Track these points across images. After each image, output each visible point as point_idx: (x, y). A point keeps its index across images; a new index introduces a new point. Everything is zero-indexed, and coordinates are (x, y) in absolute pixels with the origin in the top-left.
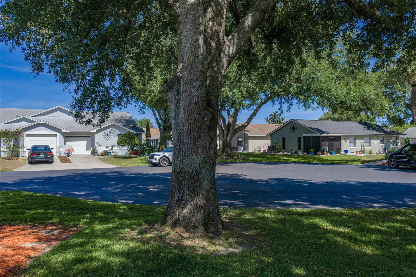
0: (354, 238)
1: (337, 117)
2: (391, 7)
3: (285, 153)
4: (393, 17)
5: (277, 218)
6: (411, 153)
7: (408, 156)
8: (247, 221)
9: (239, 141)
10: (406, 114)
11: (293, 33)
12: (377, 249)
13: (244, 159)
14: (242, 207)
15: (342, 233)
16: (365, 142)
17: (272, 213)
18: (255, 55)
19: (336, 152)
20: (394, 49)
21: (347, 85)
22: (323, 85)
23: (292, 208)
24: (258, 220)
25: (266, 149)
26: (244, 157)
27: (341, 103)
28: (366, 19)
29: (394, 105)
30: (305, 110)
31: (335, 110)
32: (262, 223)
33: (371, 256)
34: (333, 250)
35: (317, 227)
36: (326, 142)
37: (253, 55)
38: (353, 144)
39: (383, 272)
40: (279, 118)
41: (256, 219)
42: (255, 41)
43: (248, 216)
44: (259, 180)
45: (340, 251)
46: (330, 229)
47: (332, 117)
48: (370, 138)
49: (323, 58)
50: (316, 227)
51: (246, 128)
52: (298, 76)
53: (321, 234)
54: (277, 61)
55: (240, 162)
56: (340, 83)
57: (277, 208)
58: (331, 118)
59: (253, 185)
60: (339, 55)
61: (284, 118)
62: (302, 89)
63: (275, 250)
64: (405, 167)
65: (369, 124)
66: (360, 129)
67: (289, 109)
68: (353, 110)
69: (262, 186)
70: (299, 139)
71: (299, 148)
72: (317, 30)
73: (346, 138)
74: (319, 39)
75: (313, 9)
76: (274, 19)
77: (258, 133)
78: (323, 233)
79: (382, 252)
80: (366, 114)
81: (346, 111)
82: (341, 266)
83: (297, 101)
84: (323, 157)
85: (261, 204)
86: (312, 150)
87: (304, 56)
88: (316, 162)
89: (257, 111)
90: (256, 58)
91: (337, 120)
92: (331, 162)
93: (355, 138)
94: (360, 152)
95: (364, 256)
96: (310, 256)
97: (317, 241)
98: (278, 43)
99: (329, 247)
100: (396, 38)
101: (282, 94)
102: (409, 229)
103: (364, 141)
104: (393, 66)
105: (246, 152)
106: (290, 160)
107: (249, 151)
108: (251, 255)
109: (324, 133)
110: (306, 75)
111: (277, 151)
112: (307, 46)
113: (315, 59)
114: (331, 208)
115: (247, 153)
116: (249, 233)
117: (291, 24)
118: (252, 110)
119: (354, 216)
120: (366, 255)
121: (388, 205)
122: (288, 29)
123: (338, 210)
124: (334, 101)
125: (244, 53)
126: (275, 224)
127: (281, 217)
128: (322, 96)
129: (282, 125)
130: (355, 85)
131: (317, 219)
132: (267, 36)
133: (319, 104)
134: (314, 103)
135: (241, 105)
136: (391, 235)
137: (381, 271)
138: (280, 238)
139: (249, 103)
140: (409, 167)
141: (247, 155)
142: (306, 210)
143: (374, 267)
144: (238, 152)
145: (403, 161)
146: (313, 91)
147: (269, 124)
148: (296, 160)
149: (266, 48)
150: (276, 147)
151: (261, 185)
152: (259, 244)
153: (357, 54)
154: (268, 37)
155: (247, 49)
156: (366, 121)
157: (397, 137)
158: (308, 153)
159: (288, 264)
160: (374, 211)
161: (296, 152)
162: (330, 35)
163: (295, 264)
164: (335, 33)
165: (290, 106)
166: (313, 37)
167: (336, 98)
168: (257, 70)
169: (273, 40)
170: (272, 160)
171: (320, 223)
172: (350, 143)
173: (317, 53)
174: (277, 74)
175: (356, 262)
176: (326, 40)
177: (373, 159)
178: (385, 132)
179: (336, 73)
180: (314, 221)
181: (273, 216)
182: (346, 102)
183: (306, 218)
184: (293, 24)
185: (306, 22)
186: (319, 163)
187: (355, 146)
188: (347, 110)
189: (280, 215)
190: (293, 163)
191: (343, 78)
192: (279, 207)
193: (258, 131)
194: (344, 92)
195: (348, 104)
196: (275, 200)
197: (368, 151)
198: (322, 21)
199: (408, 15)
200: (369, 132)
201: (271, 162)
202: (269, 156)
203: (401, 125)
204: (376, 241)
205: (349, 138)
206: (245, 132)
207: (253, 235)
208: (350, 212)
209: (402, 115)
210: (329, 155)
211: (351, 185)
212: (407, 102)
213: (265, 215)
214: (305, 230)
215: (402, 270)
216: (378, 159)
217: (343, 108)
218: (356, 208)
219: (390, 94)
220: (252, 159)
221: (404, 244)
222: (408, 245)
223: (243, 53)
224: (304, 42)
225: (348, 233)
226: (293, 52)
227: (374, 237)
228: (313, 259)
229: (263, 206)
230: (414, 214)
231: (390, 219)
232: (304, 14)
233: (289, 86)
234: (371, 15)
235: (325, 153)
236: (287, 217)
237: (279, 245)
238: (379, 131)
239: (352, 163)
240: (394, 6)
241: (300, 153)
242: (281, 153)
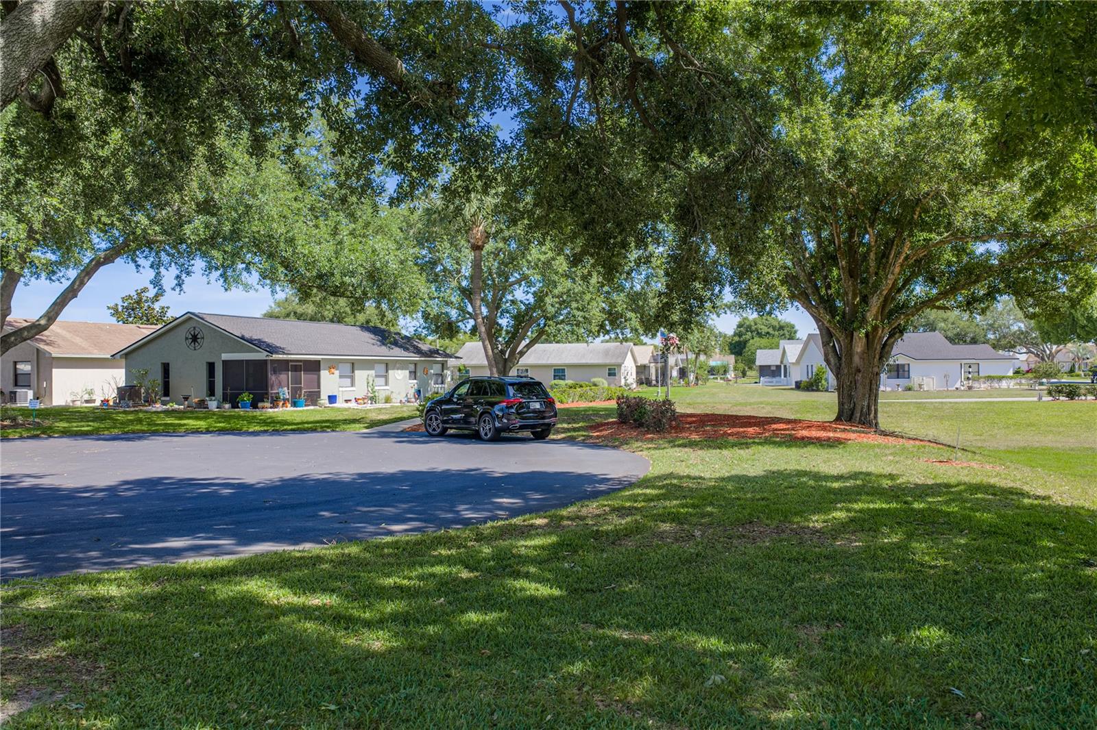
0: (344, 617)
1: (310, 311)
2: (429, 57)
3: (168, 406)
4: (434, 84)
5: (137, 594)
6: (471, 400)
7: (466, 406)
8: (40, 617)
9: (19, 372)
10: (462, 310)
11: (188, 73)
12: (396, 635)
13: (38, 426)
14: (22, 576)
15: (318, 608)
16: (376, 376)
17: (124, 583)
18: (70, 116)
19: (306, 400)
20: (436, 159)
21: (335, 232)
22: (275, 225)
23: (184, 561)
24: (76, 608)
25: (112, 395)
26: (37, 420)
27: (320, 276)
28: (374, 76)
29: (438, 289)
30: (226, 290)
31: (305, 295)
32: (88, 615)
33: (383, 655)
34: (292, 659)
35: (253, 603)
36: (283, 377)
37: (63, 117)
38: (349, 380)
39: (408, 691)
40: (153, 309)
41: (71, 607)
42: (73, 77)
43: (41, 602)
44: (86, 489)
45: (312, 656)
46: (288, 603)
47: (300, 310)
48: (388, 366)
49: (273, 156)
50: (249, 603)
51: (45, 333)
52: (208, 194)
53: (262, 620)
54: (142, 144)
55: (21, 438)
56: (316, 226)
57: (140, 566)
58: (295, 313)
59: (65, 505)
60: (314, 153)
61: (168, 308)
62: (217, 233)
63: (127, 690)
64: (460, 432)
65: (384, 331)
66: (365, 345)
67: (180, 285)
68: (348, 297)
69: (94, 504)
70: (211, 367)
71: (211, 392)
72: (258, 79)
73: (333, 365)
74: (262, 103)
75: (245, 21)
76: (132, 23)
77: (83, 349)
78: (270, 617)
79: (406, 640)
80: (377, 307)
81: (332, 298)
82: (311, 696)
83: (204, 264)
84: (274, 415)
85: (89, 559)
86: (246, 397)
87: (221, 142)
88: (257, 428)
89: (82, 284)
90: (75, 127)
91: (311, 320)
92: (294, 427)
93: (354, 365)
94: (364, 399)
95: (366, 658)
96: (231, 687)
97: (252, 643)
98: (145, 96)
99: (283, 653)
100: (438, 135)
101: (161, 242)
102: (465, 574)
103: (372, 372)
104: (436, 199)
105: (43, 406)
106: (184, 425)
107: (55, 403)
108: (49, 720)
109: (277, 353)
110: (229, 195)
111: (146, 401)
112: (230, 117)
113: (251, 155)
114: (291, 548)
115: (47, 409)
116: (44, 653)
117: (183, 48)
118: (63, 280)
119: (345, 561)
120: (370, 655)
121: (424, 525)
122: (175, 60)
123: (309, 551)
124: (303, 271)
125: (34, 107)
126: (130, 615)
127: (151, 589)
128: (271, 256)
129: (160, 326)
130: (352, 233)
131: (253, 583)
132: (111, 67)
133: (264, 276)
134: (249, 272)
135: (26, 263)
136: (428, 594)
137: (405, 689)
138: (145, 652)
139: (53, 258)
140: (466, 432)
141: (49, 415)
142: (224, 561)
143: (389, 681)
144: (13, 406)
145: (456, 419)
146: (247, 240)
147: (121, 323)
148: (202, 424)
149: (106, 102)
150: (143, 391)
151: (90, 502)
152: (76, 681)
153: (356, 158)
154: (114, 71)
155: (44, 94)
156: (379, 325)
157: (444, 365)
158: (235, 406)
159: (166, 722)
160: (392, 542)
161: (202, 404)
162: (290, 99)
163: (187, 718)
164: (301, 95)
165: (184, 276)
166: (246, 97)
167: (309, 264)
168: (75, 163)
169: (130, 83)
170: (131, 427)
171: (261, 591)
172: (341, 377)
173: (255, 140)
174: (143, 183)
175: (348, 678)
176: (279, 111)
177: (394, 416)
178: (418, 351)
179: (309, 200)
180: (245, 588)
181: (124, 590)
182: (333, 274)
183: (223, 583)
184: (189, 48)
185: (226, 53)
186: (265, 432)
187: (353, 385)
188: (334, 294)
189: (148, 584)
190: (193, 433)
191: (325, 213)
192: (147, 562)
193: (84, 344)
194: (328, 249)
195: (337, 280)
196: (136, 543)
197: (382, 396)
198: (269, 56)
199: (465, 85)
200: (384, 350)
201: (127, 433)
202: (121, 417)
203: (451, 337)
204: (394, 617)
205: (340, 365)
206: (42, 346)
207: (58, 657)
208: (338, 551)
209: (454, 313)
210: (290, 408)
211: (343, 482)
212: (464, 283)
213: (102, 590)
214: (221, 617)
215: (448, 676)
216: (405, 415)
217: (325, 290)
218: (352, 540)
219: (429, 262)
220: (66, 425)
221: (453, 612)
222: (462, 612)
223: (29, 104)
224: (221, 105)
225: (331, 607)
226: (191, 126)
227: (390, 608)
228: (238, 695)
229: (95, 564)
230: (475, 540)
231: (426, 558)
232: (220, 27)
233: (181, 220)
234: (387, 67)
235: (281, 404)
236: (170, 588)
237: (142, 673)
238: (406, 349)
239: (345, 426)
240: (435, 58)
241: (213, 405)
242: (158, 407)
